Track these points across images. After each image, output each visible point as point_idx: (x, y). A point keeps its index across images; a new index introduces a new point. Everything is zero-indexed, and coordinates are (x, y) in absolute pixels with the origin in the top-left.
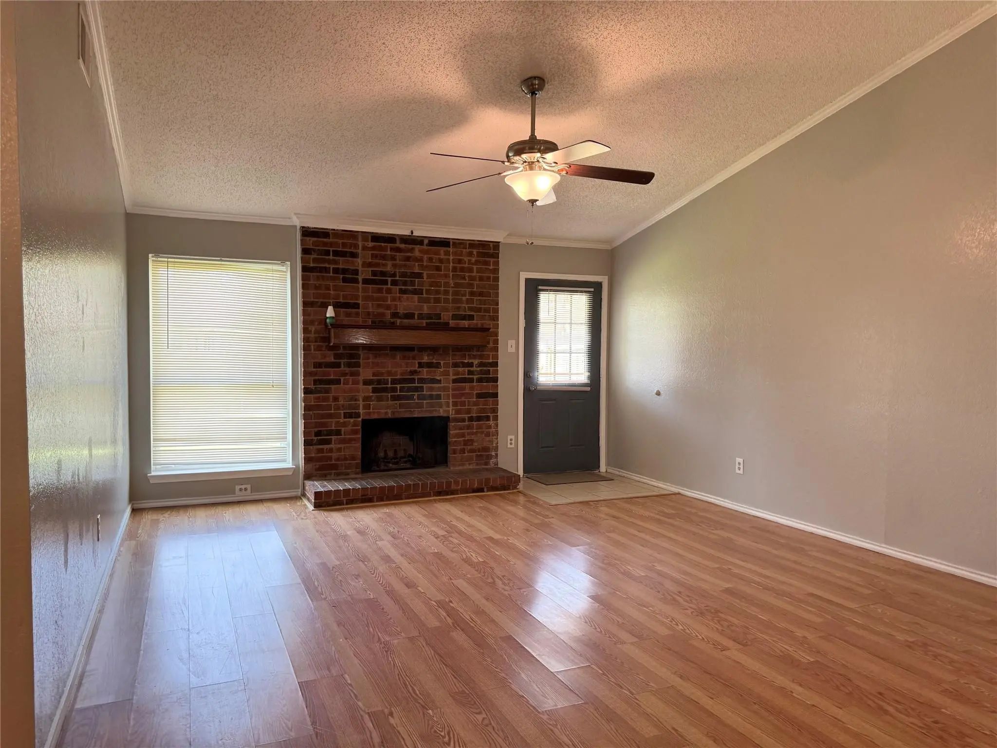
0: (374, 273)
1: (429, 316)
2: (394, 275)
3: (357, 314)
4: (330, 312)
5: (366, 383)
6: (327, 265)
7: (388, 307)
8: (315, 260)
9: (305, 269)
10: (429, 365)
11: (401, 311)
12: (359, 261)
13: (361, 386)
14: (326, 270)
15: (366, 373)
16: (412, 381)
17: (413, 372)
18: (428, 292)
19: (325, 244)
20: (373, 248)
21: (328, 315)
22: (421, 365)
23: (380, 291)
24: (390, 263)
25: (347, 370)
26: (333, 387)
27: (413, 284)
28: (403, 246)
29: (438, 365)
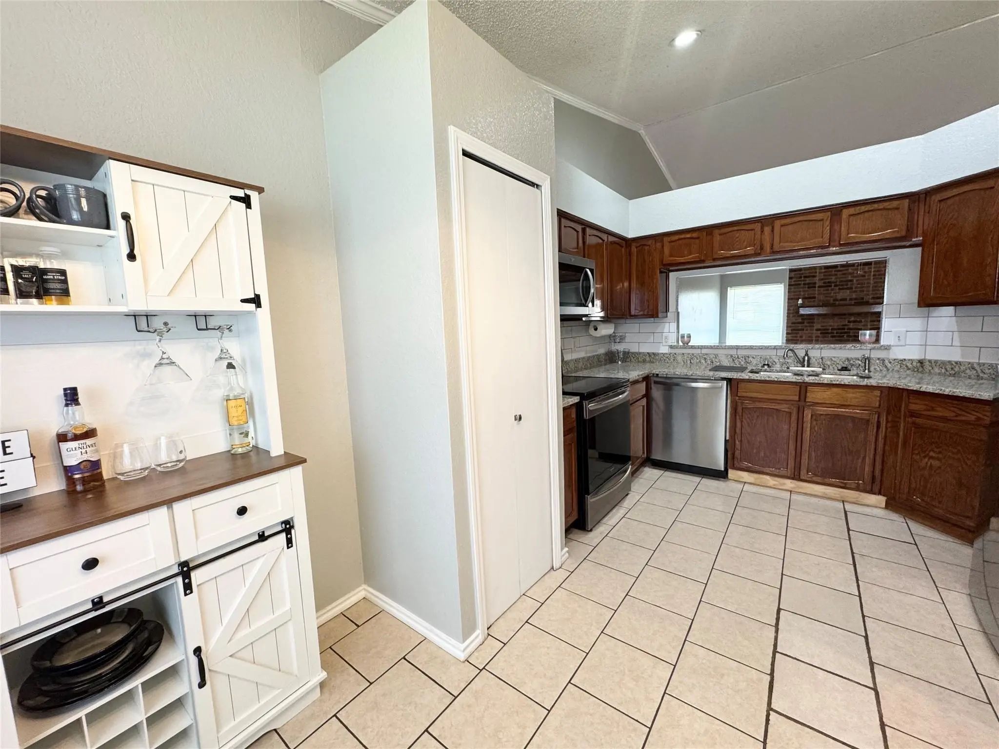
0: (824, 283)
1: (856, 299)
2: (836, 282)
3: (814, 301)
4: (800, 301)
5: (817, 330)
6: (800, 282)
7: (832, 297)
8: (794, 281)
9: (789, 285)
10: (854, 322)
11: (839, 297)
12: (817, 278)
13: (815, 331)
14: (800, 284)
15: (817, 326)
16: (844, 329)
17: (846, 325)
18: (856, 288)
19: (800, 274)
20: (825, 272)
21: (799, 303)
22: (849, 322)
23: (828, 290)
24: (834, 277)
25: (807, 325)
26: (800, 332)
27: (847, 285)
28: (841, 269)
29: (861, 322)
